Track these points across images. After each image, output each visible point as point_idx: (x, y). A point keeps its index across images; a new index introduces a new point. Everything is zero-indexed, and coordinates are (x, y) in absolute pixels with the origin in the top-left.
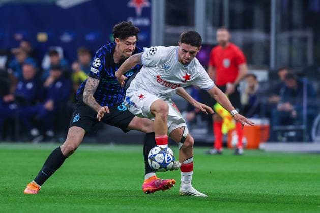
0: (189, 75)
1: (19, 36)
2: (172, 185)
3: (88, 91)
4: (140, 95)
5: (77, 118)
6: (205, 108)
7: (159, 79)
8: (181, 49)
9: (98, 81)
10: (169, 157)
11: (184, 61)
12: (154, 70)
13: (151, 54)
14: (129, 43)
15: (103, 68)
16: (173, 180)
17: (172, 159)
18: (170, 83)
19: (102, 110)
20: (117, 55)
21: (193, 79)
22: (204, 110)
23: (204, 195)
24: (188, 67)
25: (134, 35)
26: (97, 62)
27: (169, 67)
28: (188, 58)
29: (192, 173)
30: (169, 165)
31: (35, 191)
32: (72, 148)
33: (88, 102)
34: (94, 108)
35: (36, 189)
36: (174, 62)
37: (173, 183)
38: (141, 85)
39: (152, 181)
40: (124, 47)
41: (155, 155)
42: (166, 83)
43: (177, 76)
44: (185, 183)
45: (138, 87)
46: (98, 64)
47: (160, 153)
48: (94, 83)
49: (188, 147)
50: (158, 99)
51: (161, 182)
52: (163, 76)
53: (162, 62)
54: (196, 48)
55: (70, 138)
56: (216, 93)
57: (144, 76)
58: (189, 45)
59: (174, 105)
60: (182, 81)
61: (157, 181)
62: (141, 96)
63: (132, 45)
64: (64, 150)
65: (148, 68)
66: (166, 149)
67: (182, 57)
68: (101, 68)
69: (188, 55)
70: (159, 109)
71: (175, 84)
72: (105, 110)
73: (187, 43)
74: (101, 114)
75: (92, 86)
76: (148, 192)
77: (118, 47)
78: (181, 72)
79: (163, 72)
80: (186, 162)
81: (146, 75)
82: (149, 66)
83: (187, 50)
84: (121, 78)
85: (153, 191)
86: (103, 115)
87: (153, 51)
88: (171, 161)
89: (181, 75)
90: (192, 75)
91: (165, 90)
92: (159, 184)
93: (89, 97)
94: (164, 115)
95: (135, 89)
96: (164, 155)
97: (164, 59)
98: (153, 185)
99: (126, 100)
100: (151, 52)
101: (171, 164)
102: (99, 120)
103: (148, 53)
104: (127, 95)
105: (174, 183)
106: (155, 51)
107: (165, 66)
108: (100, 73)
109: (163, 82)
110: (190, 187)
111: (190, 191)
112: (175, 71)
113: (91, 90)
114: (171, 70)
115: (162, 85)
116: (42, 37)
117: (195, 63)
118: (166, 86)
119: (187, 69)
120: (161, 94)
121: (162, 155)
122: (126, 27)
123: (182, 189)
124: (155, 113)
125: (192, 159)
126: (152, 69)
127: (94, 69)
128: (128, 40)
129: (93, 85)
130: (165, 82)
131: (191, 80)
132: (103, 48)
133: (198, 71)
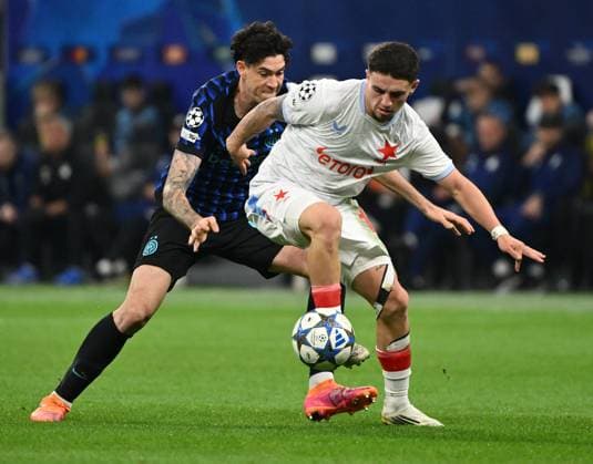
0: (392, 144)
1: (476, 52)
2: (369, 401)
3: (175, 183)
4: (278, 193)
5: (151, 247)
6: (453, 222)
7: (322, 155)
8: (370, 85)
9: (199, 160)
10: (340, 336)
11: (379, 113)
12: (311, 136)
13: (304, 98)
14: (267, 73)
15: (209, 129)
16: (373, 389)
17: (347, 339)
18: (348, 165)
19: (202, 226)
20: (243, 99)
21: (403, 154)
22: (451, 226)
23: (437, 423)
24: (391, 126)
25: (279, 52)
26: (194, 117)
27: (344, 128)
28: (387, 107)
29: (408, 372)
30: (340, 354)
31: (55, 414)
32: (139, 316)
33: (174, 208)
34: (186, 221)
35: (60, 412)
36: (356, 116)
37: (372, 395)
38: (284, 171)
39: (324, 392)
40: (256, 81)
41: (307, 331)
42: (338, 166)
43: (364, 148)
44: (392, 395)
45: (277, 173)
46: (198, 120)
47: (318, 326)
48: (188, 166)
49: (396, 312)
50: (320, 200)
51: (344, 393)
52: (333, 149)
53: (327, 116)
54: (405, 83)
55: (134, 292)
56: (458, 186)
57: (290, 149)
58: (389, 78)
59: (361, 216)
60: (377, 160)
61: (338, 392)
62: (281, 195)
63: (274, 77)
64: (122, 320)
65: (298, 130)
66: (334, 316)
67: (374, 103)
68: (204, 129)
69: (385, 100)
70: (318, 226)
71: (363, 168)
72: (209, 224)
73: (384, 71)
74: (199, 234)
75: (183, 172)
76: (317, 416)
77: (244, 80)
78: (374, 137)
79: (332, 139)
80: (393, 347)
81: (292, 145)
82: (299, 126)
83: (384, 87)
84: (239, 153)
85: (328, 414)
86: (204, 238)
87: (307, 91)
88: (344, 344)
89: (374, 145)
90: (399, 145)
91: (340, 180)
92: (340, 399)
93: (176, 195)
94: (329, 237)
95: (268, 178)
96: (329, 332)
97: (333, 110)
98: (329, 400)
99: (250, 203)
100: (303, 93)
101: (345, 353)
102: (195, 249)
103: (297, 97)
104: (252, 192)
105: (376, 396)
106: (311, 92)
107: (335, 125)
108: (201, 141)
109: (331, 163)
110: (404, 405)
111: (404, 414)
112: (358, 136)
113: (180, 179)
114: (351, 134)
115: (331, 168)
116: (527, 54)
117: (406, 118)
118: (339, 171)
119: (387, 132)
120: (330, 189)
121: (323, 331)
122: (260, 35)
123: (388, 411)
124: (310, 233)
125: (407, 340)
126: (308, 134)
127: (189, 132)
128: (264, 65)
129: (185, 168)
130: (337, 162)
131: (398, 157)
132: (211, 84)
133: (415, 135)
